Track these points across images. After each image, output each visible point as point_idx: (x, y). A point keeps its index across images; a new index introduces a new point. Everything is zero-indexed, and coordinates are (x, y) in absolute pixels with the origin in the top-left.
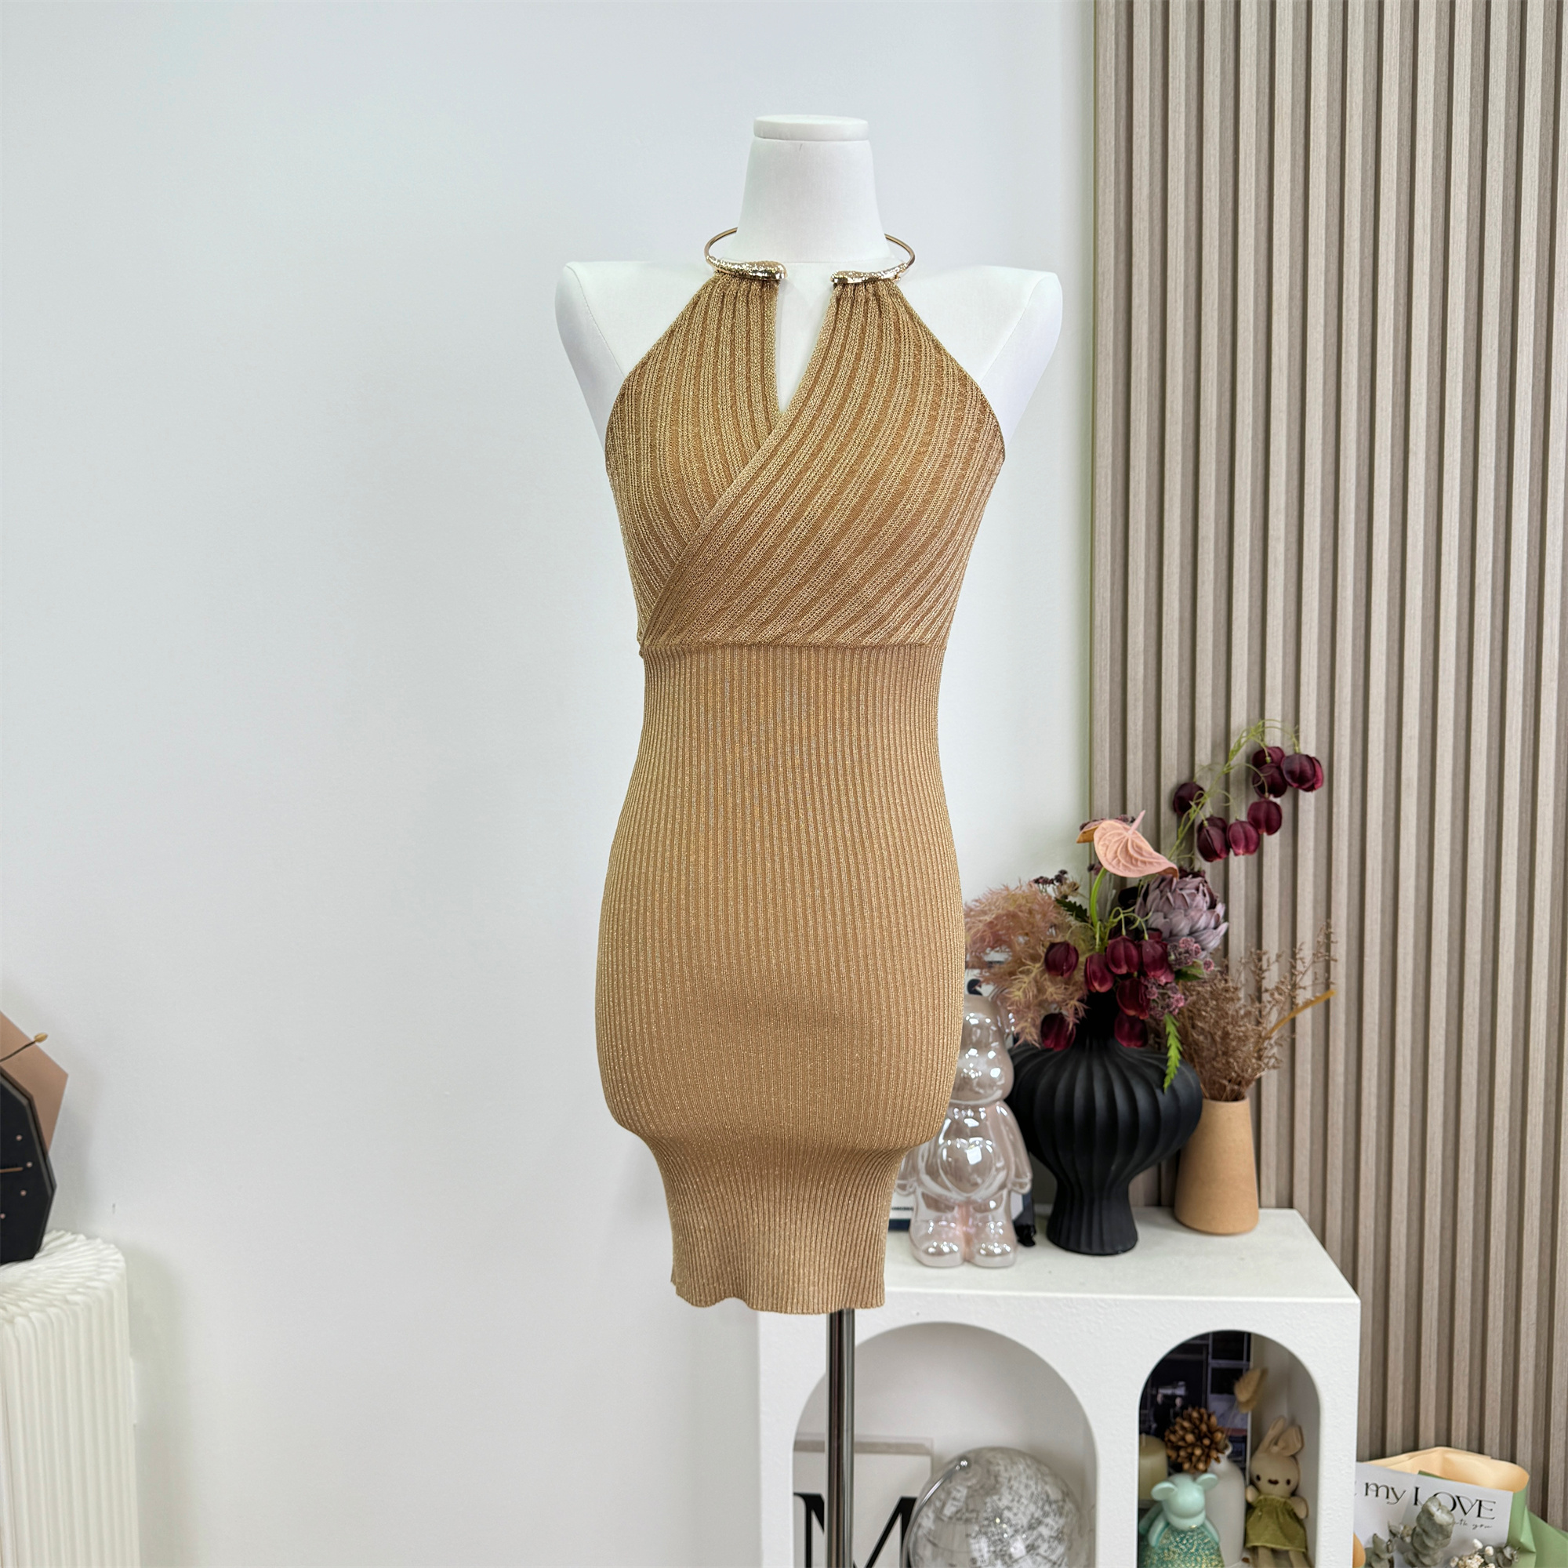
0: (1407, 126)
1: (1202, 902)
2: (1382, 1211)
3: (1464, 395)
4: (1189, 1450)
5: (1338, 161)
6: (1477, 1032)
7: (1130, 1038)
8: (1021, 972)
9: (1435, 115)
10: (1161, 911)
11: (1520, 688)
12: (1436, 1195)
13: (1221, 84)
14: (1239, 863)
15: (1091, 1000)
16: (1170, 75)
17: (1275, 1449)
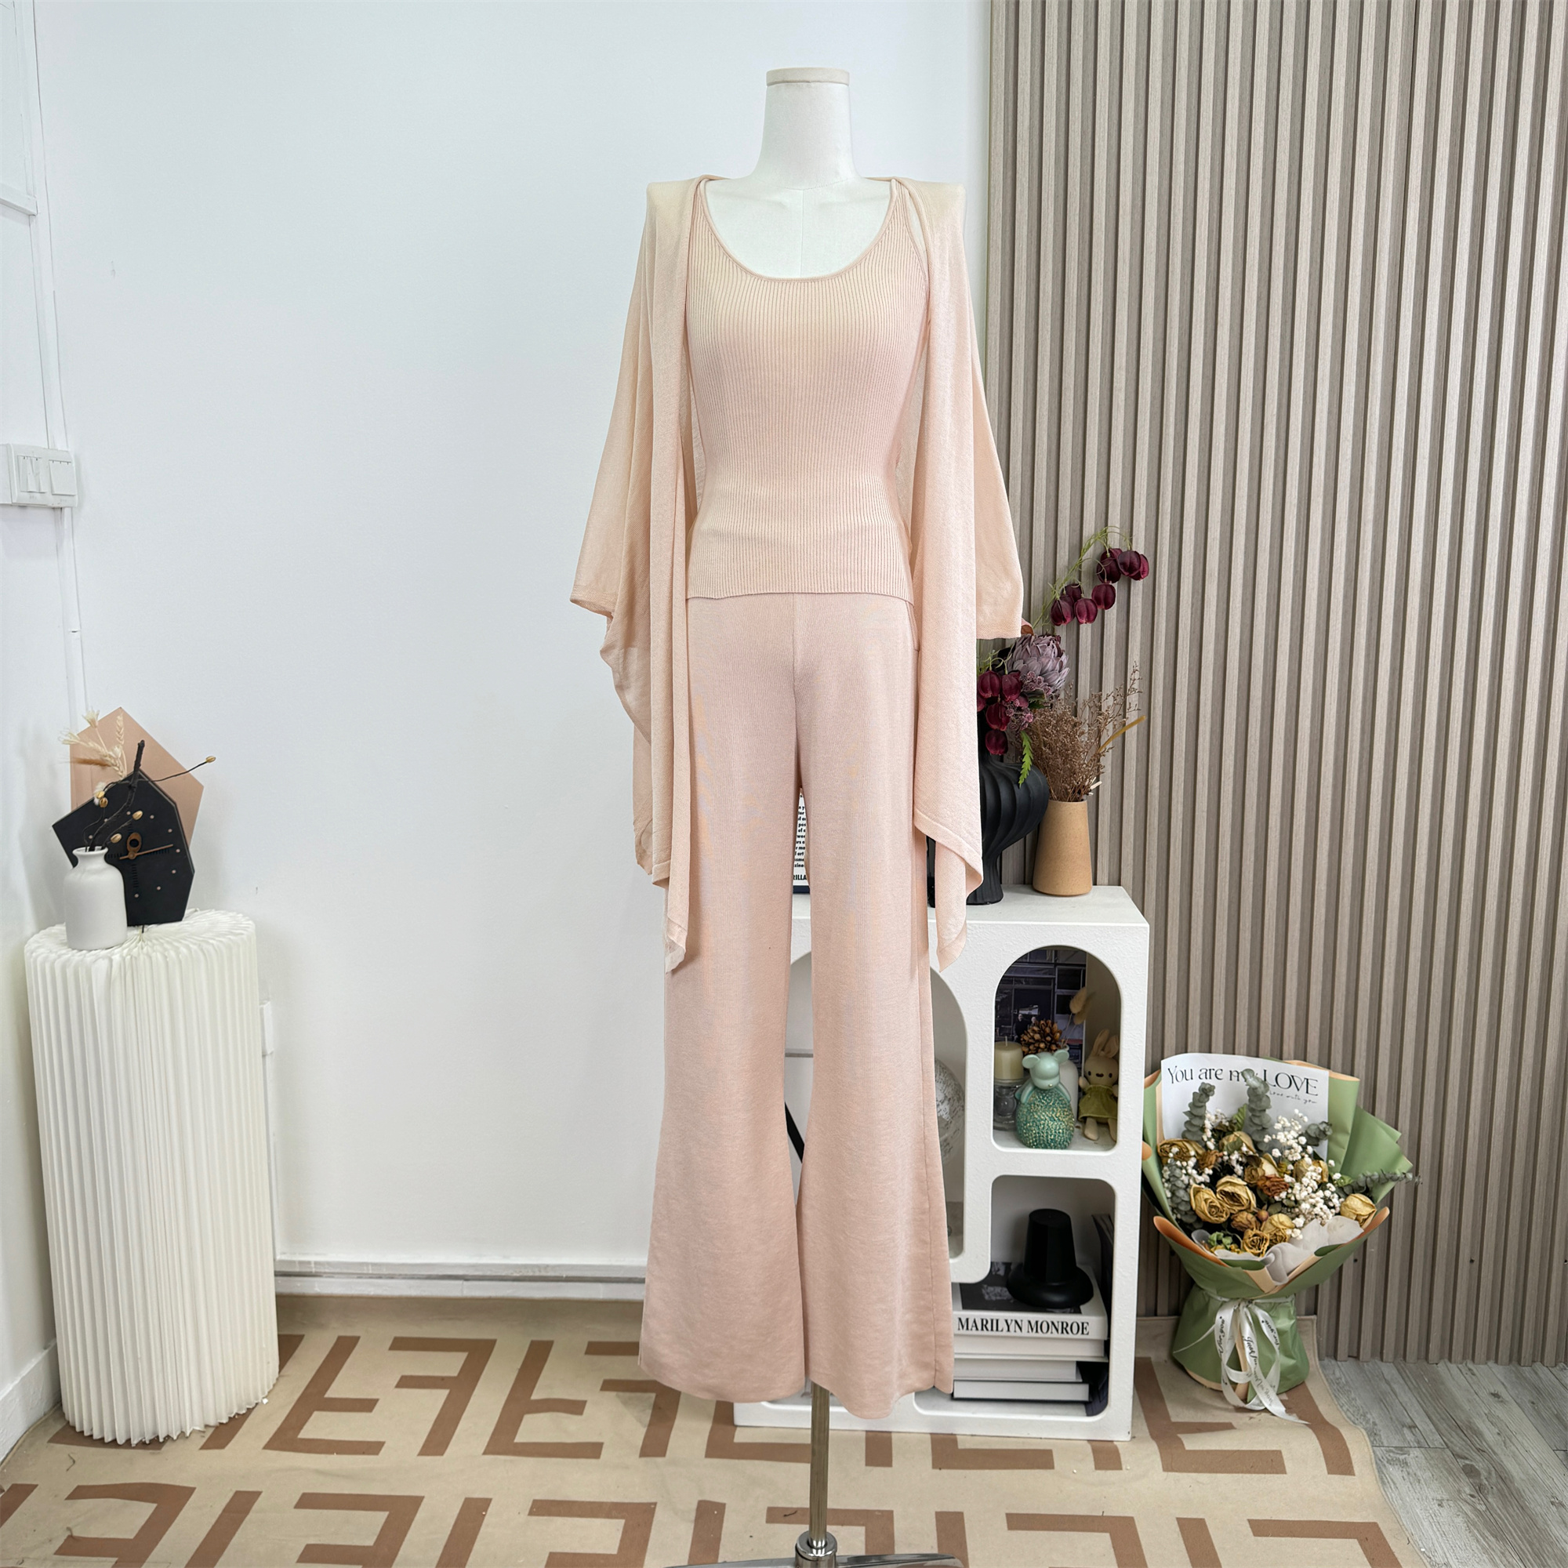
0: (1221, 75)
1: (1051, 651)
2: (1186, 889)
3: (1259, 280)
4: (1036, 1045)
5: (1170, 102)
6: (1257, 757)
7: (997, 749)
9: (1242, 68)
10: (1023, 660)
11: (1295, 501)
12: (1225, 877)
13: (1084, 42)
14: (1086, 629)
17: (1102, 1053)
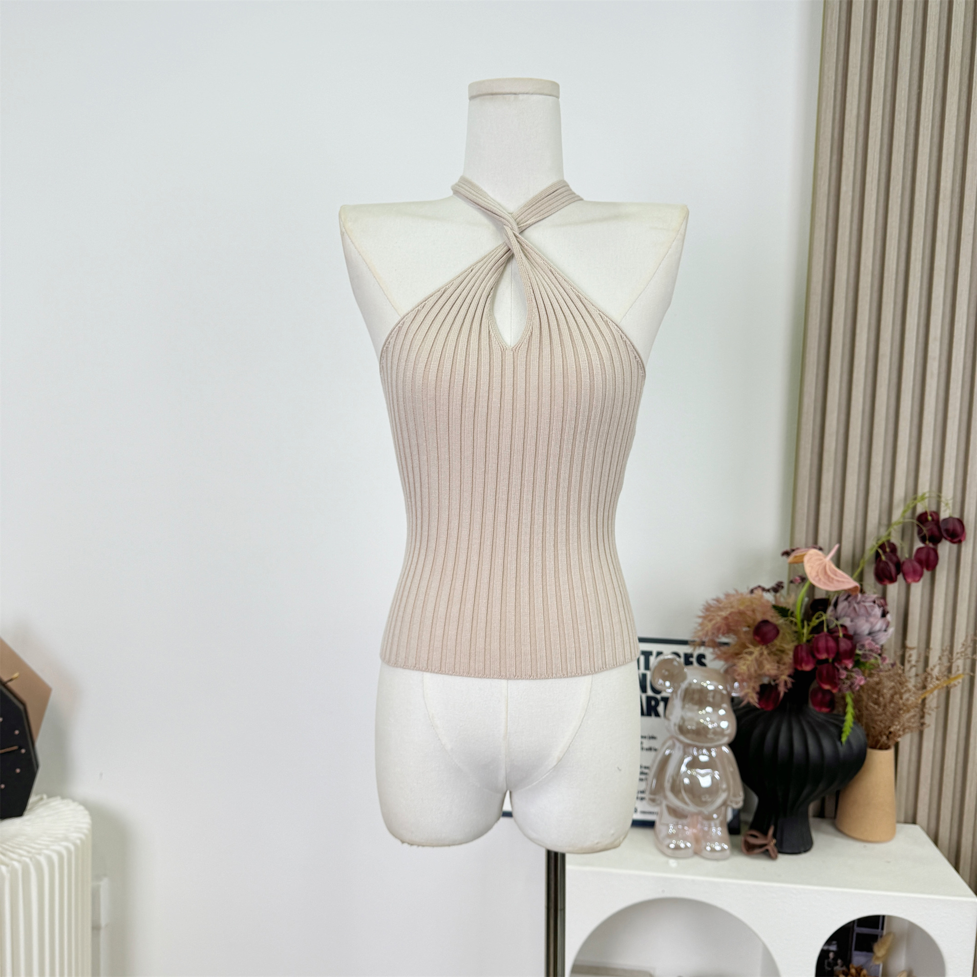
1: (878, 611)
7: (821, 704)
8: (746, 653)
10: (848, 616)
15: (796, 675)
16: (877, 31)
